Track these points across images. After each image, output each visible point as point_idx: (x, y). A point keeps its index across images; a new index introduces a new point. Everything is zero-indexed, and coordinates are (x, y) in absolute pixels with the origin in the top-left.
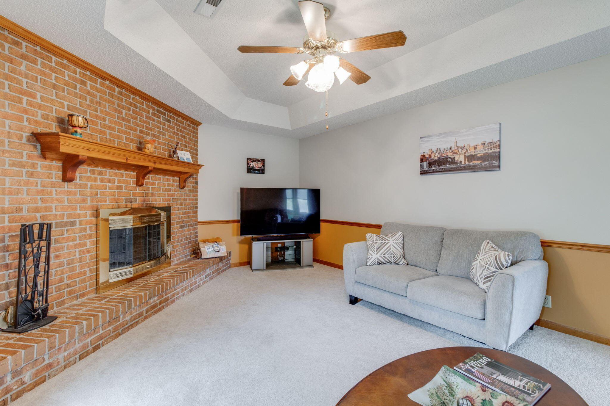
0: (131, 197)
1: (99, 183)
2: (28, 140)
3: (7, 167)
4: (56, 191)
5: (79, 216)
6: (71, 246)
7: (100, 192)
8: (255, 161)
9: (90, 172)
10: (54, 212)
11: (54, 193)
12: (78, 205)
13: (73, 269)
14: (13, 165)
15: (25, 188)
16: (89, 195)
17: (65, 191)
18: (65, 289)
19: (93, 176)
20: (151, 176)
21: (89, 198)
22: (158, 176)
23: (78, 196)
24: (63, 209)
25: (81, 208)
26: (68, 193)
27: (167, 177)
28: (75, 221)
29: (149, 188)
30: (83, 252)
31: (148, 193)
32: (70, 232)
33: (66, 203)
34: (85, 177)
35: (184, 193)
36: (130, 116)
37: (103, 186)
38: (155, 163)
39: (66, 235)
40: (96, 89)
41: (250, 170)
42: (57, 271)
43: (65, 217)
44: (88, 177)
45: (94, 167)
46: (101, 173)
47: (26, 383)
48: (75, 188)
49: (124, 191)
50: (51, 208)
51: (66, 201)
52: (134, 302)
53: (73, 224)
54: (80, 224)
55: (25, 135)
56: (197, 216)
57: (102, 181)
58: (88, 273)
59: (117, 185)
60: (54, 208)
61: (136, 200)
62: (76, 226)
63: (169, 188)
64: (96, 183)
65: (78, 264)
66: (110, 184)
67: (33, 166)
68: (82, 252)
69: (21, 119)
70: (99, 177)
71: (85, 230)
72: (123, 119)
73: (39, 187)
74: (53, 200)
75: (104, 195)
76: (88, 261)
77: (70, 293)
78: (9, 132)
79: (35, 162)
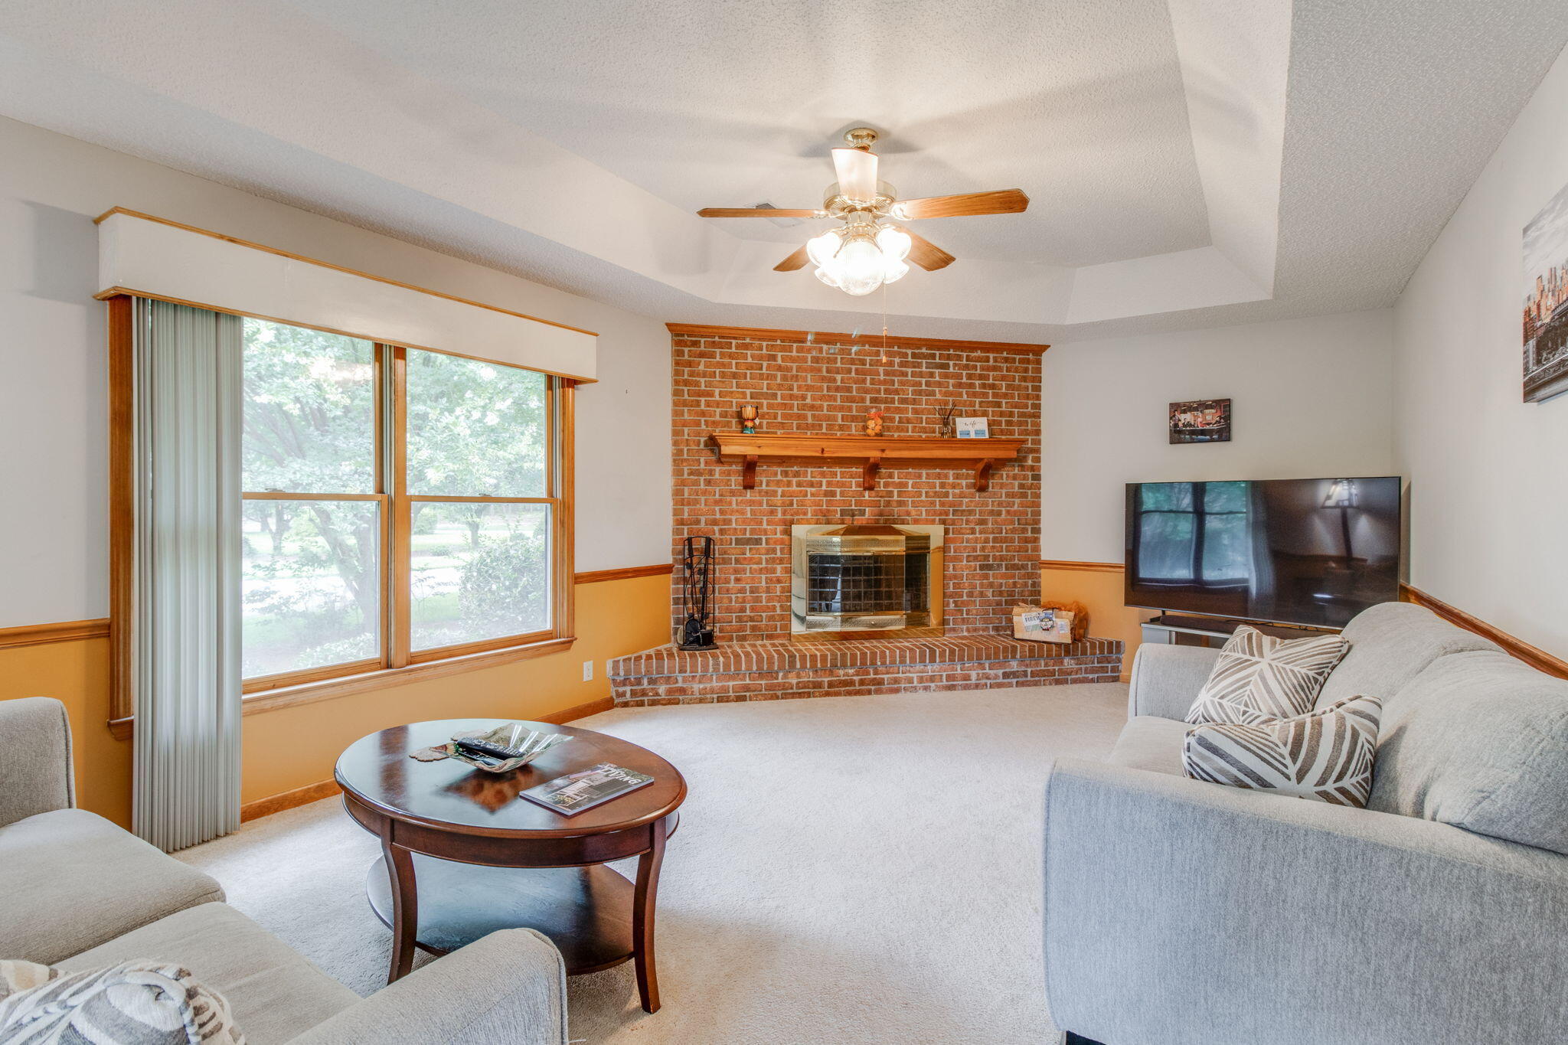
0: (853, 507)
1: (795, 488)
2: (706, 445)
3: (686, 476)
4: (737, 500)
5: (765, 532)
6: (756, 570)
7: (797, 500)
8: (1196, 409)
9: (781, 475)
10: (734, 526)
11: (734, 503)
12: (765, 518)
13: (758, 600)
14: (691, 473)
15: (703, 498)
16: (779, 505)
17: (747, 500)
18: (747, 622)
19: (785, 479)
20: (896, 471)
21: (780, 509)
22: (914, 471)
23: (765, 506)
24: (744, 522)
25: (769, 523)
26: (751, 503)
27: (938, 470)
28: (761, 539)
29: (892, 492)
30: (771, 580)
31: (889, 502)
32: (754, 551)
33: (749, 516)
34: (773, 481)
35: (990, 500)
36: (851, 381)
37: (801, 491)
38: (883, 451)
39: (748, 555)
40: (790, 359)
41: (1179, 435)
42: (737, 597)
43: (748, 533)
44: (778, 481)
45: (787, 467)
46: (797, 474)
47: (660, 696)
48: (760, 496)
49: (838, 498)
50: (730, 520)
51: (749, 513)
52: (800, 660)
53: (758, 541)
54: (767, 544)
55: (703, 440)
56: (1037, 549)
57: (799, 485)
58: (778, 609)
59: (825, 490)
60: (734, 521)
61: (862, 512)
62: (761, 544)
63: (944, 490)
64: (790, 489)
65: (764, 595)
66: (813, 489)
67: (711, 472)
68: (769, 581)
69: (698, 424)
70: (795, 480)
71: (774, 551)
72: (837, 389)
73: (717, 497)
74: (732, 512)
75: (802, 505)
76: (778, 594)
77: (753, 628)
78: (687, 440)
79: (713, 468)
